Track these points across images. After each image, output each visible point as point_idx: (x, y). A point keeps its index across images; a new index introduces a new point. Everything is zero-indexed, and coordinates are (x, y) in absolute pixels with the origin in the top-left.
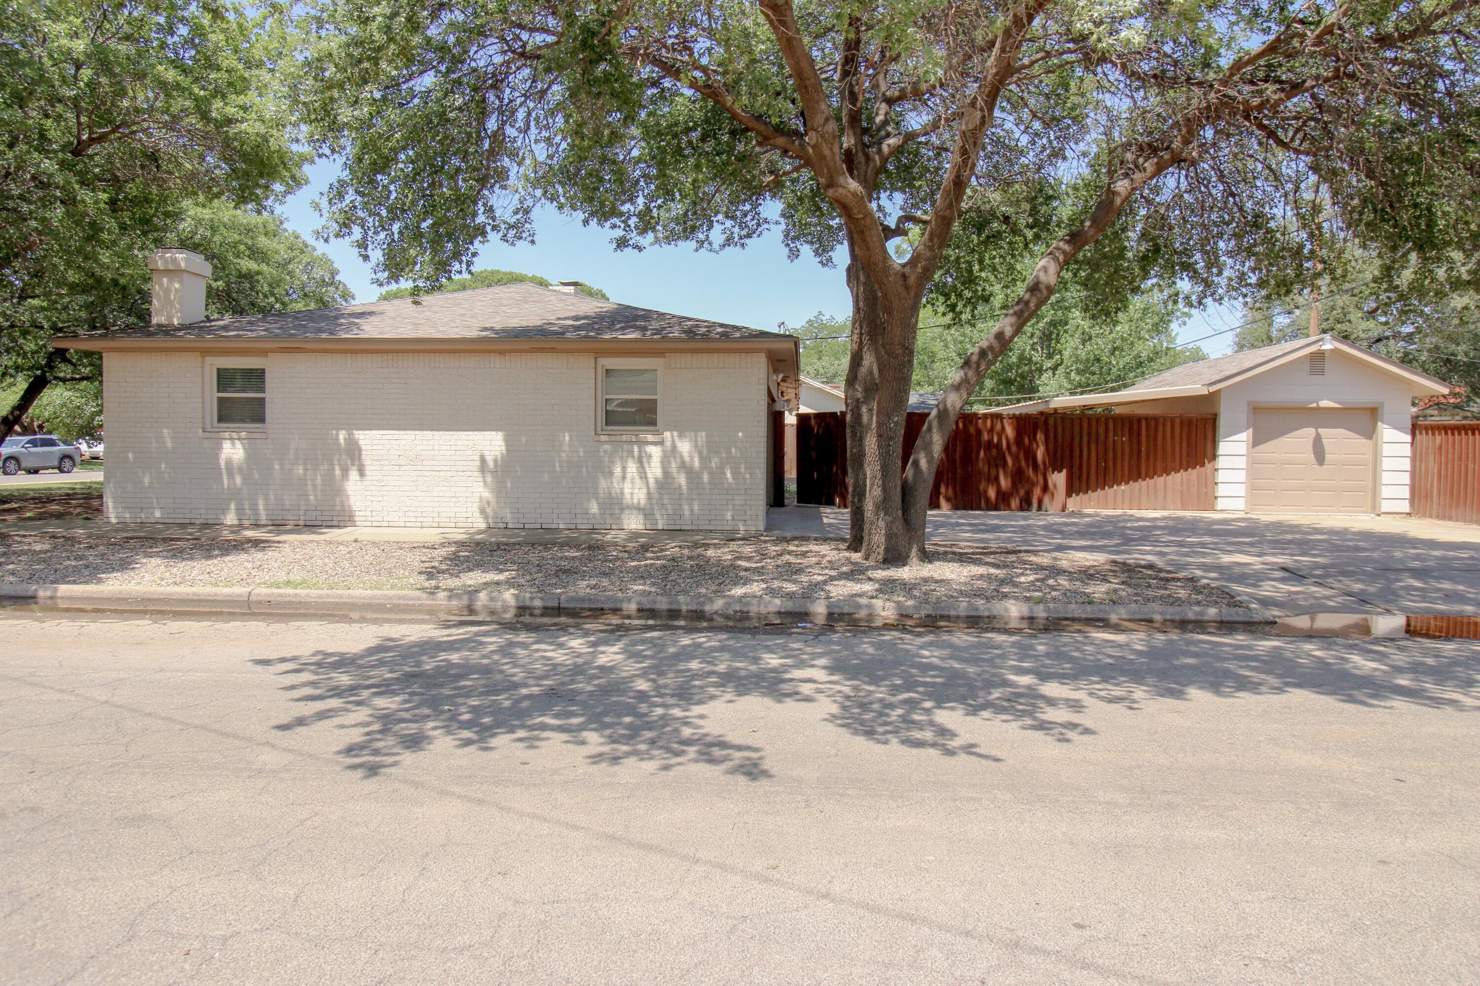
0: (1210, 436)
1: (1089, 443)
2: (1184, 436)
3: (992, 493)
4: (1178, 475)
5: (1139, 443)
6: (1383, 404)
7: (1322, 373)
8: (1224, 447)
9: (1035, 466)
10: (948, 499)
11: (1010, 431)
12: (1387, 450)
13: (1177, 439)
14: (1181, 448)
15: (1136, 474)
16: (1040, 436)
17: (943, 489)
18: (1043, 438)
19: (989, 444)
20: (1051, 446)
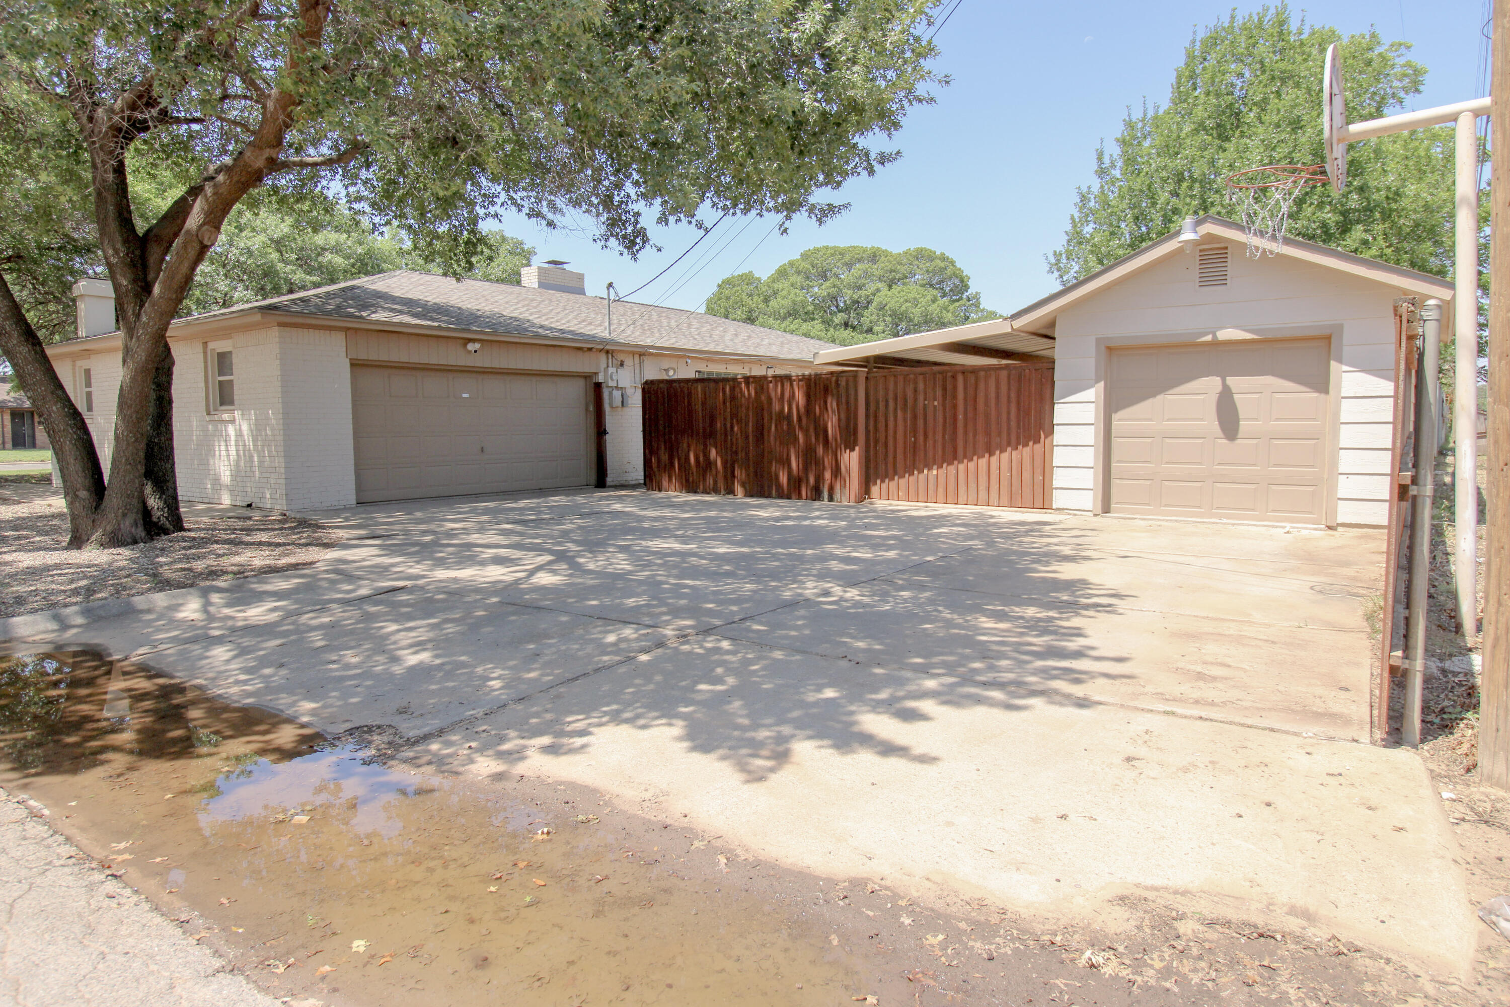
0: (1048, 395)
1: (896, 409)
2: (1013, 395)
3: (784, 479)
4: (1005, 456)
5: (955, 407)
6: (1341, 327)
7: (1222, 281)
8: (1062, 412)
9: (826, 441)
10: (743, 485)
11: (800, 397)
12: (1348, 411)
13: (1004, 399)
14: (1009, 413)
15: (951, 455)
16: (832, 403)
17: (737, 472)
18: (835, 404)
19: (781, 416)
20: (843, 416)
